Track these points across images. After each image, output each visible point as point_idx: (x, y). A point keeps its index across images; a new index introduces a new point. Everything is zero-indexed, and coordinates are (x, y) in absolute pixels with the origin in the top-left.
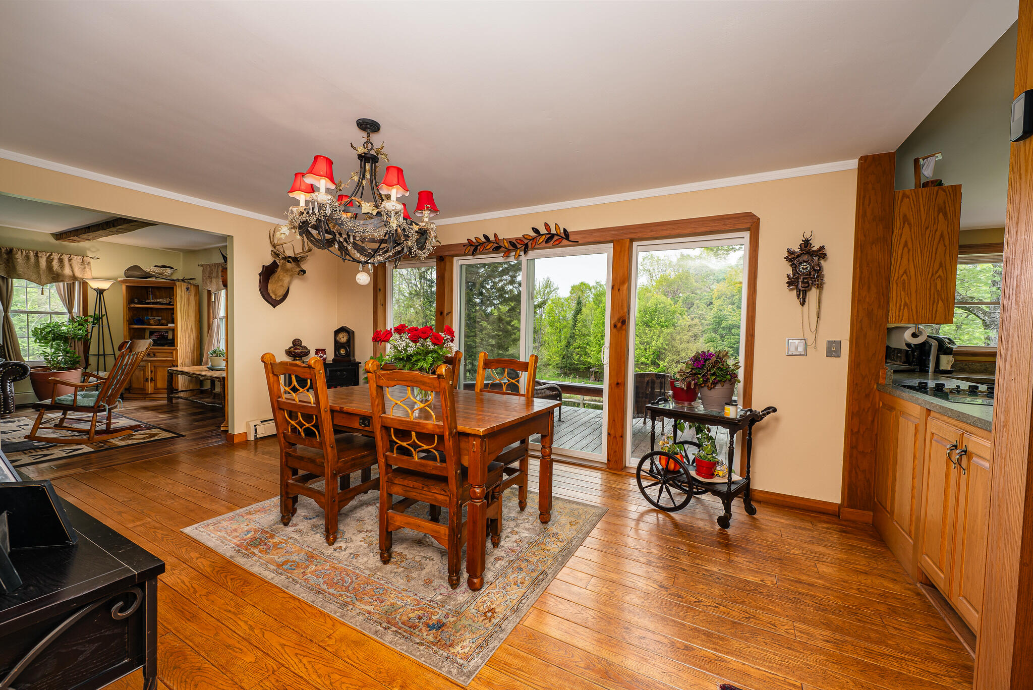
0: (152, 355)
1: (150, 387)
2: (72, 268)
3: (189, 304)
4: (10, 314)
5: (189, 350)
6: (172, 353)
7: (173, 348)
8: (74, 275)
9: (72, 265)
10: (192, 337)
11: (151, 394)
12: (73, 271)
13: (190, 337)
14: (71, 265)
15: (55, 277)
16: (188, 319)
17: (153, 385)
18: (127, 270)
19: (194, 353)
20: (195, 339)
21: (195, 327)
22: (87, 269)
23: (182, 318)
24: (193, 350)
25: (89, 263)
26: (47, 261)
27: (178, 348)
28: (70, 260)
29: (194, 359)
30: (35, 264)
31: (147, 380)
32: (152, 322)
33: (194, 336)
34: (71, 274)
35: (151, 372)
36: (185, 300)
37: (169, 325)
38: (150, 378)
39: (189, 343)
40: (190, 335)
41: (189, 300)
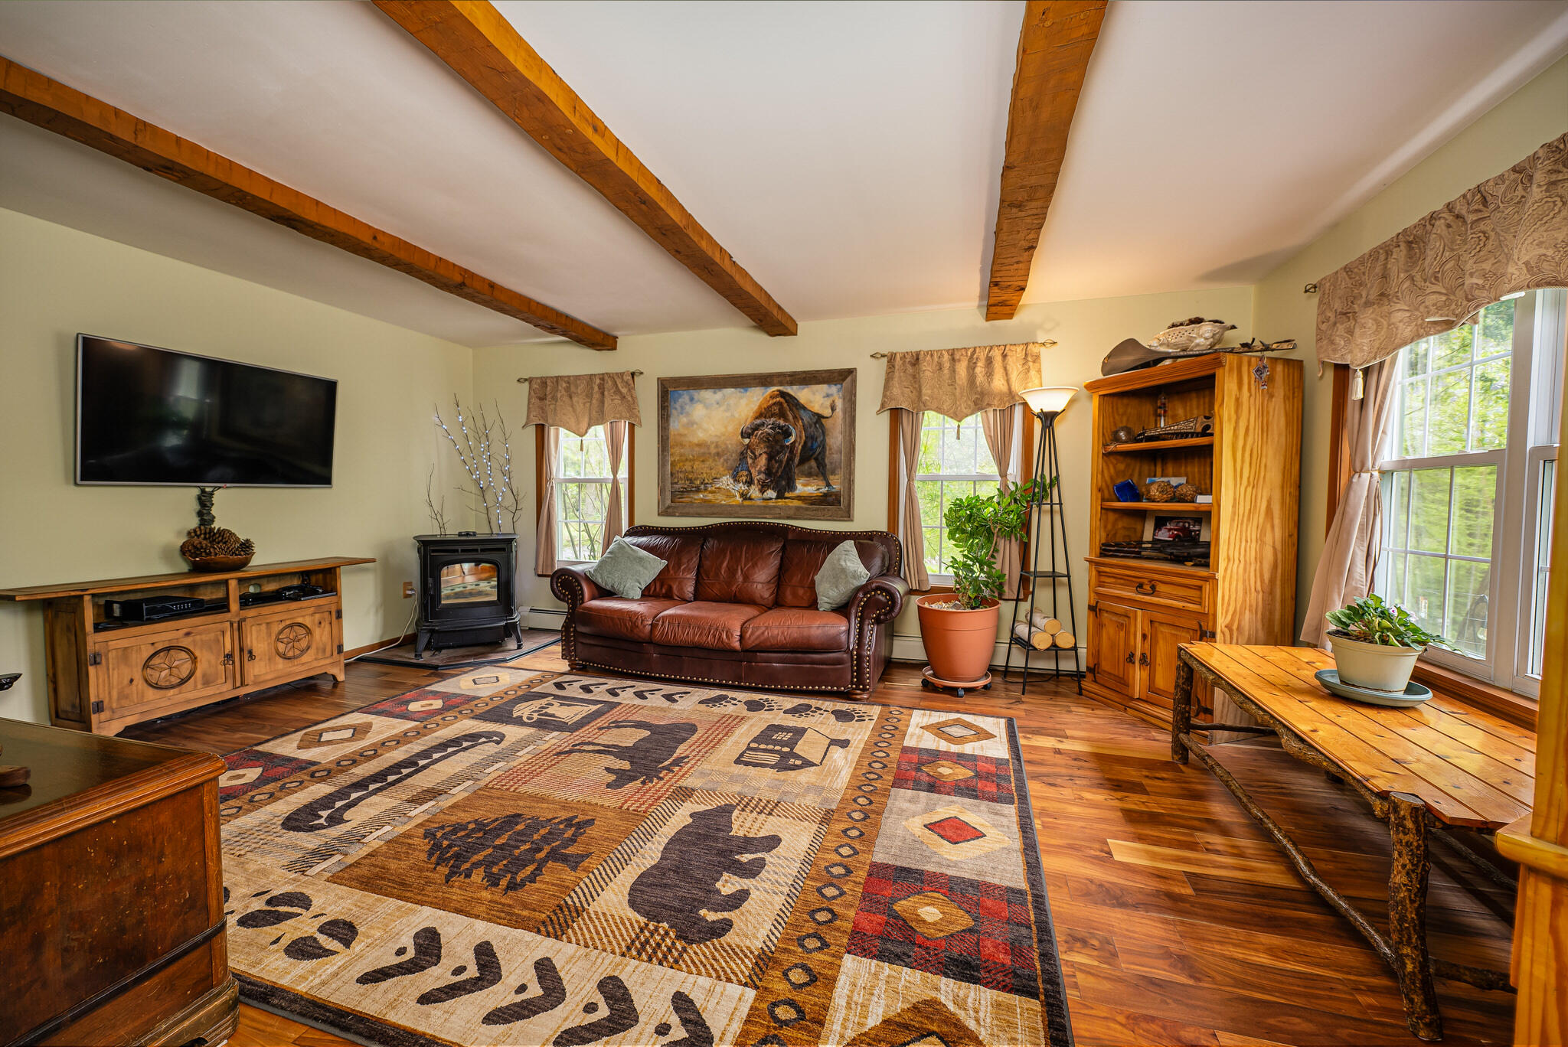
0: (1147, 587)
1: (1138, 677)
2: (1007, 374)
3: (1265, 429)
4: (917, 484)
5: (1254, 582)
6: (1200, 588)
7: (1202, 572)
8: (1010, 389)
9: (1008, 367)
10: (1268, 539)
11: (1139, 699)
12: (1008, 381)
13: (1261, 540)
14: (1005, 369)
15: (979, 401)
16: (1257, 474)
17: (1145, 674)
18: (1109, 356)
19: (1272, 592)
20: (1279, 546)
21: (1283, 503)
22: (1033, 373)
23: (1237, 475)
24: (1272, 581)
25: (1037, 358)
26: (968, 368)
27: (1219, 575)
28: (1004, 356)
29: (1272, 612)
30: (950, 378)
31: (1131, 658)
32: (1154, 491)
33: (1276, 535)
34: (1005, 389)
35: (1144, 636)
36: (1249, 415)
37: (1200, 499)
38: (1138, 654)
39: (1260, 559)
40: (1263, 533)
41: (1263, 413)
